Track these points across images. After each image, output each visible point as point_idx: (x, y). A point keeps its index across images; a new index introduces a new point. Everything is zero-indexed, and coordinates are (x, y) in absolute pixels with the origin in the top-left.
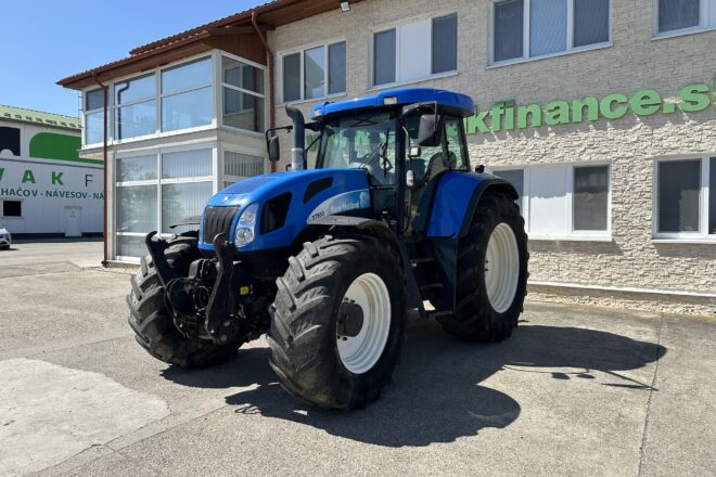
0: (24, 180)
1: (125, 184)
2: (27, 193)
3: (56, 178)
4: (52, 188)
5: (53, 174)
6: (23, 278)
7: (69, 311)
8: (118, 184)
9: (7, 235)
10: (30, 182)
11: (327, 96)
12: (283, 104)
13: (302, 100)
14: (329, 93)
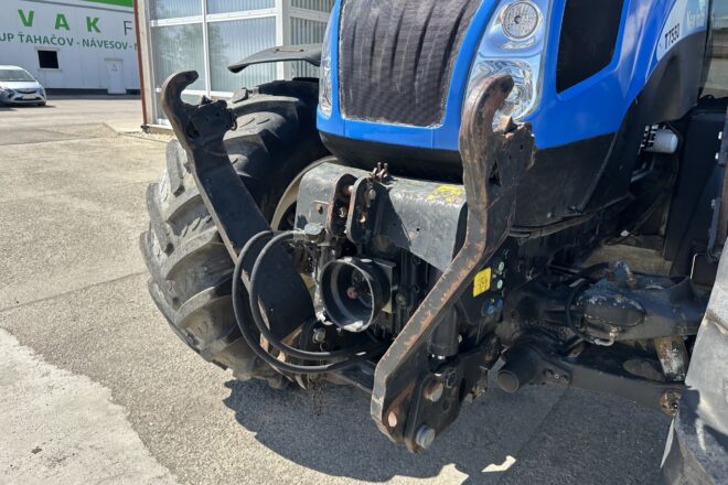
0: (58, 26)
1: (161, 23)
2: (62, 41)
3: (92, 24)
4: (89, 36)
5: (88, 19)
6: (45, 144)
7: (86, 205)
8: (153, 23)
9: (41, 90)
10: (64, 29)
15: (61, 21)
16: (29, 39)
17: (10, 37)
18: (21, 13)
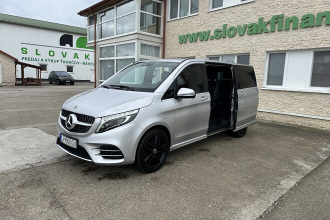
2: (75, 63)
3: (87, 57)
4: (85, 61)
10: (77, 58)
11: (189, 15)
12: (169, 20)
13: (178, 18)
14: (191, 13)
15: (76, 56)
16: (64, 62)
17: (58, 61)
18: (62, 53)
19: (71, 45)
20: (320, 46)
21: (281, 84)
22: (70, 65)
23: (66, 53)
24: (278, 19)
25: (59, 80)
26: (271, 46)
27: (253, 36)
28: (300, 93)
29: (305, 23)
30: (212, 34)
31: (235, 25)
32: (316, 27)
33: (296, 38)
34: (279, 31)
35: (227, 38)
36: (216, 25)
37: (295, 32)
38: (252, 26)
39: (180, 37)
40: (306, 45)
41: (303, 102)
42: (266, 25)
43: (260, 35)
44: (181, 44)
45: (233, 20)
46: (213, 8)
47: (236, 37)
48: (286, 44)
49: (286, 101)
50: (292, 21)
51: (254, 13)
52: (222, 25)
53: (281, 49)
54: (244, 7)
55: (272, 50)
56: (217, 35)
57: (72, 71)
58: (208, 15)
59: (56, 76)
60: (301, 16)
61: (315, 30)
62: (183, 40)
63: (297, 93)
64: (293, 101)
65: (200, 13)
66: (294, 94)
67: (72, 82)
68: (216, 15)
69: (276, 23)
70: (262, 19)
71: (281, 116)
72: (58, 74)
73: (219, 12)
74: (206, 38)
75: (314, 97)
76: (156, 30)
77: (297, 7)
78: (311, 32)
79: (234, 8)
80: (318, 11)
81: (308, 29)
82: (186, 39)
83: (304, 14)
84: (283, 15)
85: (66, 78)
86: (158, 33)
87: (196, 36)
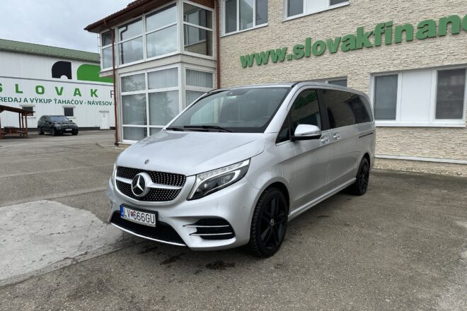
0: (75, 94)
1: (127, 93)
3: (93, 93)
4: (91, 99)
5: (92, 90)
8: (123, 94)
10: (78, 96)
11: (255, 27)
12: (225, 35)
13: (238, 31)
14: (257, 24)
15: (77, 92)
16: (60, 102)
17: (49, 101)
18: (56, 88)
19: (70, 77)
20: (446, 63)
21: (394, 118)
22: (69, 105)
23: (62, 88)
24: (384, 29)
25: (55, 128)
26: (377, 66)
27: (351, 52)
28: (422, 130)
29: (424, 33)
30: (290, 52)
31: (323, 39)
32: (438, 38)
33: (411, 53)
34: (387, 45)
35: (313, 57)
36: (296, 40)
37: (410, 46)
38: (348, 39)
39: (242, 58)
40: (426, 62)
41: (427, 140)
42: (368, 37)
43: (360, 51)
44: (245, 67)
45: (320, 32)
46: (289, 15)
47: (325, 56)
48: (399, 62)
49: (404, 141)
50: (404, 30)
51: (350, 22)
52: (305, 39)
53: (392, 69)
54: (334, 13)
55: (378, 71)
56: (297, 54)
57: (72, 115)
58: (283, 26)
59: (50, 123)
60: (418, 23)
61: (438, 41)
62: (247, 62)
63: (418, 129)
64: (413, 140)
65: (271, 23)
66: (414, 130)
67: (75, 131)
68: (294, 26)
69: (382, 33)
70: (362, 28)
71: (398, 162)
72: (52, 120)
73: (298, 21)
74: (281, 58)
75: (443, 133)
76: (205, 49)
77: (411, 11)
78: (432, 44)
79: (320, 15)
80: (440, 15)
81: (427, 40)
82: (251, 60)
83: (421, 20)
84: (392, 22)
85: (65, 125)
86: (208, 53)
87: (267, 57)
